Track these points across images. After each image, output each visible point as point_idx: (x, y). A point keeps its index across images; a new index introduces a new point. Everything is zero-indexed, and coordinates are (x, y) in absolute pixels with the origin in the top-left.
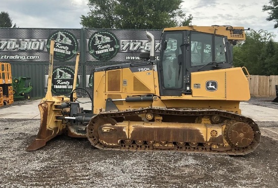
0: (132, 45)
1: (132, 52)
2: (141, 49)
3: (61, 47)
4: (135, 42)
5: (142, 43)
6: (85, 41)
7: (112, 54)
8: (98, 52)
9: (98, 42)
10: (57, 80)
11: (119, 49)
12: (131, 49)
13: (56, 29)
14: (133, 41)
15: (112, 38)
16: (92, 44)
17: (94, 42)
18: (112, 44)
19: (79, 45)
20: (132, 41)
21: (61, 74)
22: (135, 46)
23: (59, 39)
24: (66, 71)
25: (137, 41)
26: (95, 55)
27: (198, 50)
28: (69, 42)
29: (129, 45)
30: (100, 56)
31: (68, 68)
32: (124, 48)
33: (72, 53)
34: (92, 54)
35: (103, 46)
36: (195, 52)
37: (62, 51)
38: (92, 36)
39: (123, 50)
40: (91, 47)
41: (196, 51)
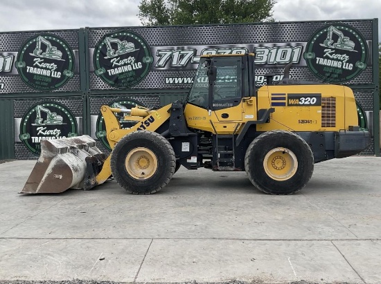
0: (176, 55)
1: (177, 69)
2: (195, 63)
3: (43, 65)
4: (183, 49)
5: (195, 51)
6: (87, 52)
7: (138, 75)
8: (112, 72)
9: (111, 52)
10: (37, 127)
11: (151, 64)
12: (174, 62)
13: (33, 32)
14: (178, 48)
15: (137, 45)
16: (99, 58)
17: (103, 53)
18: (138, 56)
19: (77, 61)
20: (175, 47)
21: (44, 115)
22: (182, 57)
23: (40, 51)
24: (52, 110)
25: (186, 47)
26: (106, 77)
27: (307, 60)
28: (58, 55)
29: (171, 57)
30: (116, 80)
31: (56, 103)
32: (161, 63)
33: (63, 76)
34: (101, 76)
35: (122, 59)
36: (301, 65)
37: (45, 73)
38: (100, 42)
39: (160, 67)
40: (98, 63)
41: (304, 63)
